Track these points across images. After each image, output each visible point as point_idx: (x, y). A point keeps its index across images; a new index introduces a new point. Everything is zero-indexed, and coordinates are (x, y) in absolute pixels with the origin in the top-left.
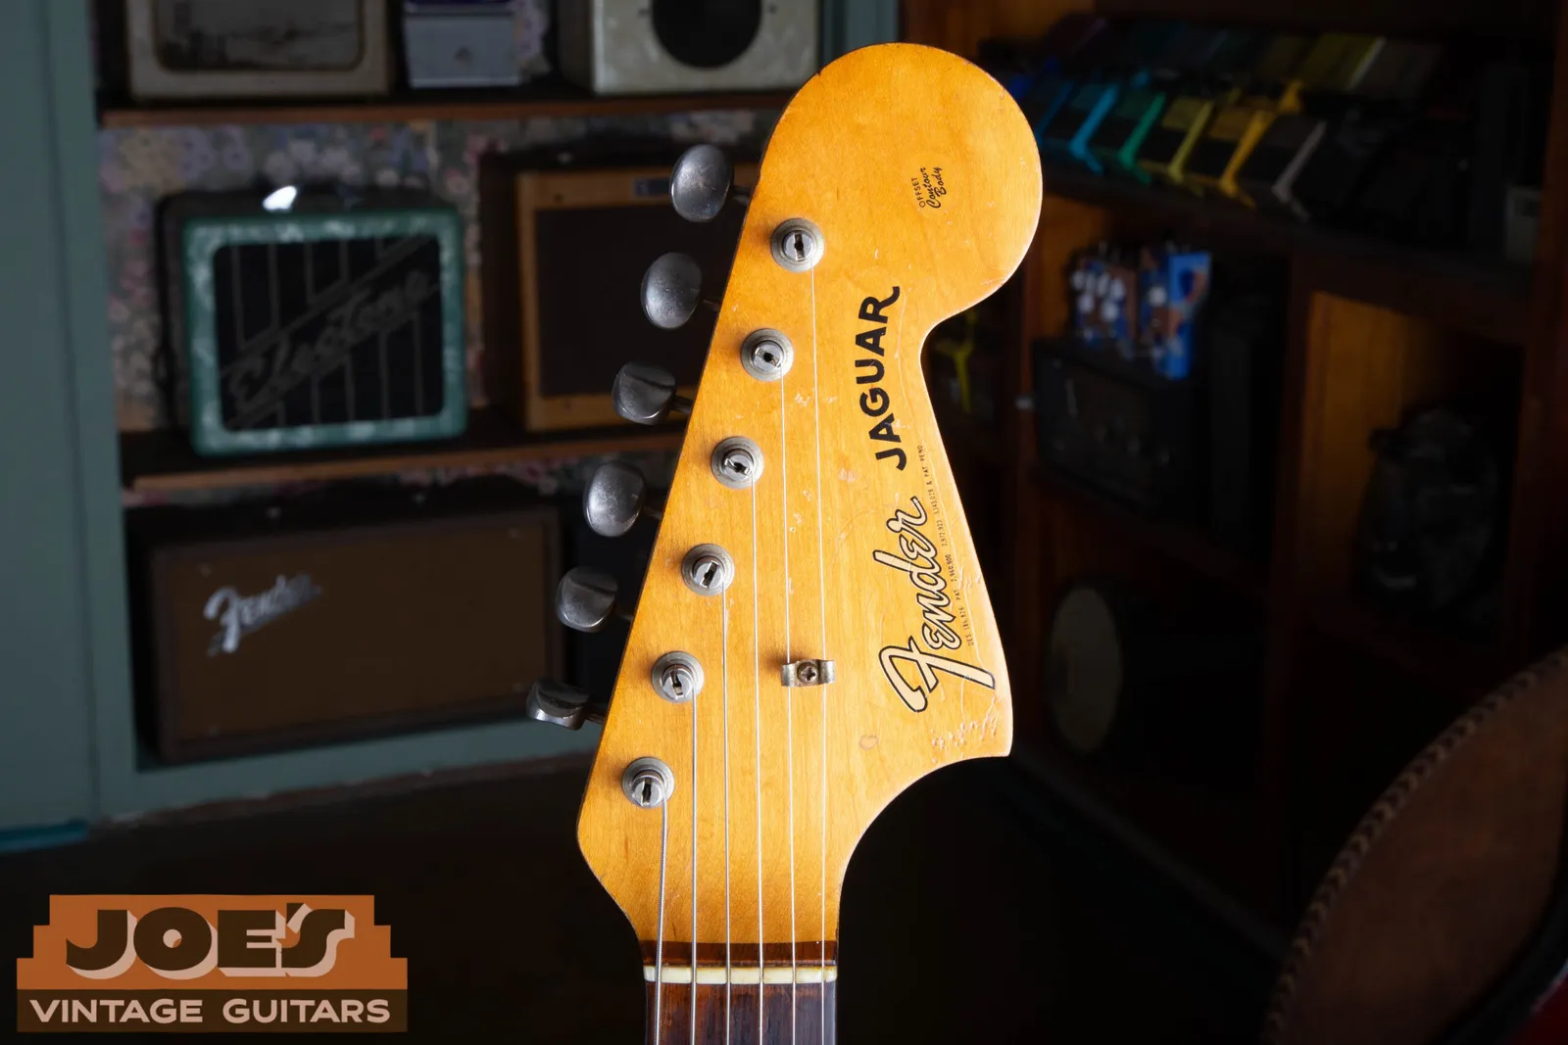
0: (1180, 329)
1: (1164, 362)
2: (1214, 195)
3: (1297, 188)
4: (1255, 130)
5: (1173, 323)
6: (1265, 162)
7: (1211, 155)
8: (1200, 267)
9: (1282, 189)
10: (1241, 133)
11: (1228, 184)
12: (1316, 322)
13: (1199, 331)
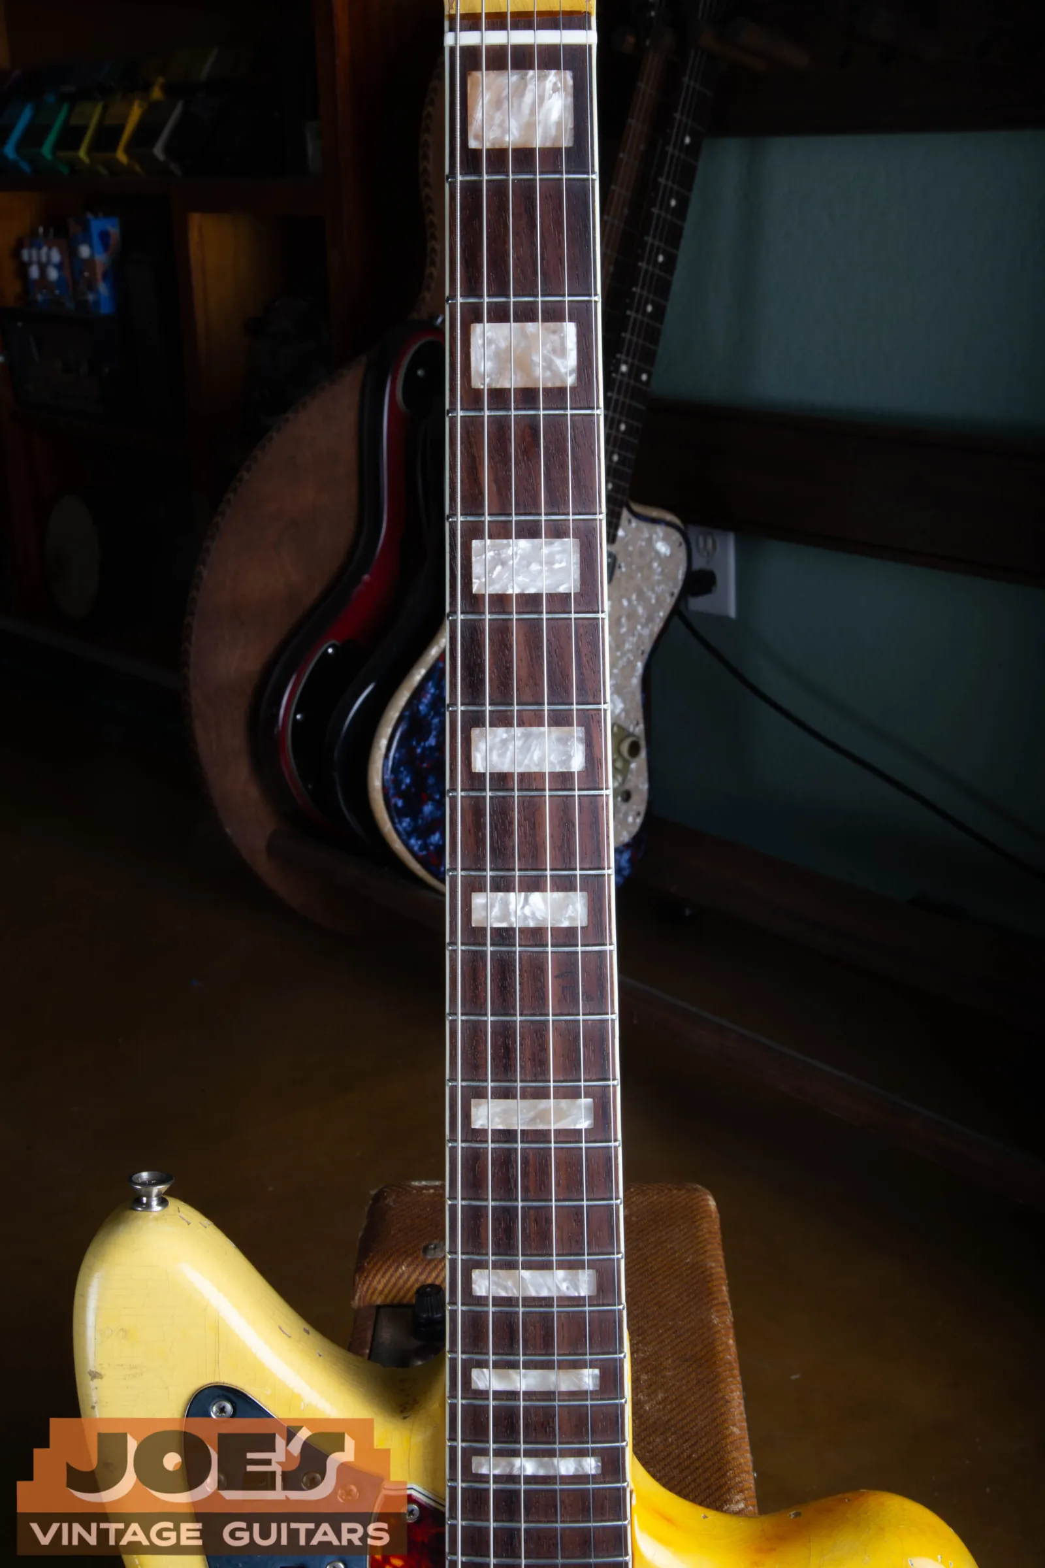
0: (105, 276)
1: (97, 303)
2: (113, 167)
3: (168, 149)
4: (136, 113)
5: (99, 270)
6: (146, 133)
7: (107, 137)
8: (113, 228)
9: (158, 151)
10: (125, 118)
11: (121, 156)
12: (194, 236)
13: (117, 274)
